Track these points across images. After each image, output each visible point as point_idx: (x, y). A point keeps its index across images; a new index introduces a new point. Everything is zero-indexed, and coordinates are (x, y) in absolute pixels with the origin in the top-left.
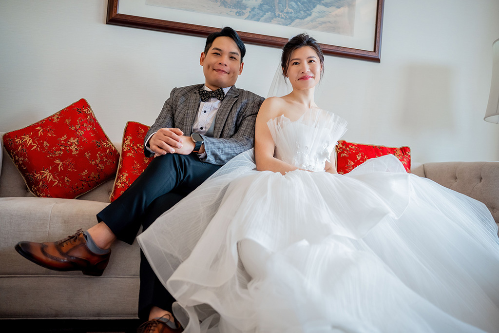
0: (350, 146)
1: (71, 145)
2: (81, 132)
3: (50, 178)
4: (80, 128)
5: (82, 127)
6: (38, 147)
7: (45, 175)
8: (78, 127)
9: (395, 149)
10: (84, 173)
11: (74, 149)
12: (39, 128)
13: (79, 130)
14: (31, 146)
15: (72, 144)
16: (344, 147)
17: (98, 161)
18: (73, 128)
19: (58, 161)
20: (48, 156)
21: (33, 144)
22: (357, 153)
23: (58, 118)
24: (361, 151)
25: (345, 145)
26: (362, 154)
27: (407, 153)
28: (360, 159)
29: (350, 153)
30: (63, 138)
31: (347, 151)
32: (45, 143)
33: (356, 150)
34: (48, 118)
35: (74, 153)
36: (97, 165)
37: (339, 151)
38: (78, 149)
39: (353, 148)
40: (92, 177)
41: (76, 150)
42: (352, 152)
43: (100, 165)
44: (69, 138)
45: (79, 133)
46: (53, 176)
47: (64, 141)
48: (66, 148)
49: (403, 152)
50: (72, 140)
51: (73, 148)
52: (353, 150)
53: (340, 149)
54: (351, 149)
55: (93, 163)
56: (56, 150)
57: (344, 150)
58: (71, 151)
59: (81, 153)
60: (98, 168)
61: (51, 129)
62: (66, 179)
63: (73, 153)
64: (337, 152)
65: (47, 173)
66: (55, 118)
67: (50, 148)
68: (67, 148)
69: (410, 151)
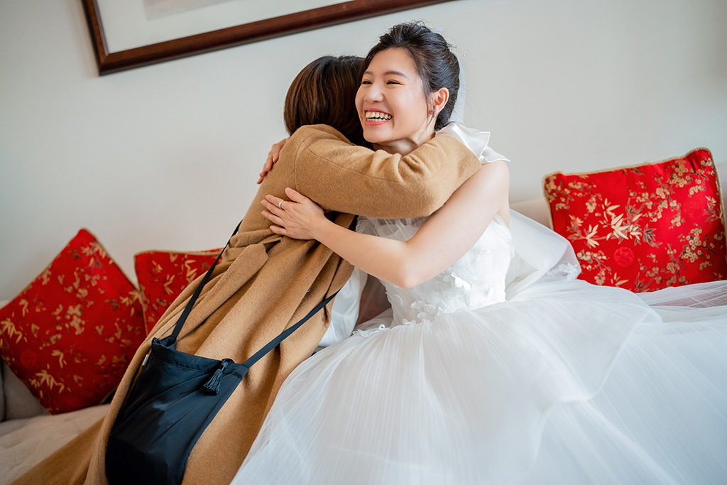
0: (571, 185)
1: (71, 319)
2: (83, 292)
3: (51, 382)
4: (81, 286)
5: (83, 284)
6: (24, 336)
7: (43, 380)
8: (76, 284)
9: (673, 161)
10: (101, 362)
11: (77, 326)
12: (24, 302)
13: (80, 291)
14: (15, 336)
15: (72, 316)
16: (559, 188)
17: (118, 335)
18: (70, 290)
19: (56, 353)
20: (41, 348)
21: (16, 333)
22: (587, 199)
23: (48, 276)
24: (593, 192)
25: (561, 183)
26: (597, 198)
27: (702, 163)
28: (595, 211)
29: (573, 200)
30: (58, 311)
31: (566, 197)
32: (34, 327)
33: (585, 189)
34: (37, 279)
35: (79, 331)
36: (118, 341)
37: (553, 199)
38: (83, 323)
39: (579, 186)
40: (115, 364)
41: (81, 325)
42: (576, 197)
43: (123, 341)
44: (66, 309)
45: (80, 294)
46: (55, 379)
47: (60, 314)
48: (64, 327)
49: (692, 164)
50: (71, 310)
51: (76, 323)
52: (578, 191)
53: (551, 194)
54: (573, 190)
55: (111, 340)
56: (51, 335)
57: (560, 195)
58: (73, 329)
59: (89, 329)
60: (121, 345)
61: (39, 300)
62: (76, 378)
63: (77, 333)
64: (549, 199)
65: (44, 376)
66: (45, 276)
67: (41, 333)
68: (67, 326)
69: (710, 156)
